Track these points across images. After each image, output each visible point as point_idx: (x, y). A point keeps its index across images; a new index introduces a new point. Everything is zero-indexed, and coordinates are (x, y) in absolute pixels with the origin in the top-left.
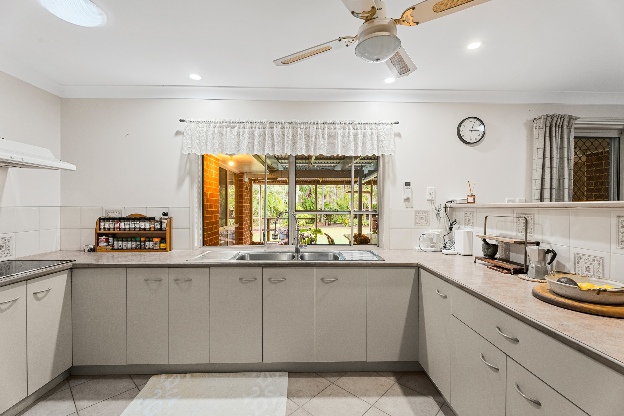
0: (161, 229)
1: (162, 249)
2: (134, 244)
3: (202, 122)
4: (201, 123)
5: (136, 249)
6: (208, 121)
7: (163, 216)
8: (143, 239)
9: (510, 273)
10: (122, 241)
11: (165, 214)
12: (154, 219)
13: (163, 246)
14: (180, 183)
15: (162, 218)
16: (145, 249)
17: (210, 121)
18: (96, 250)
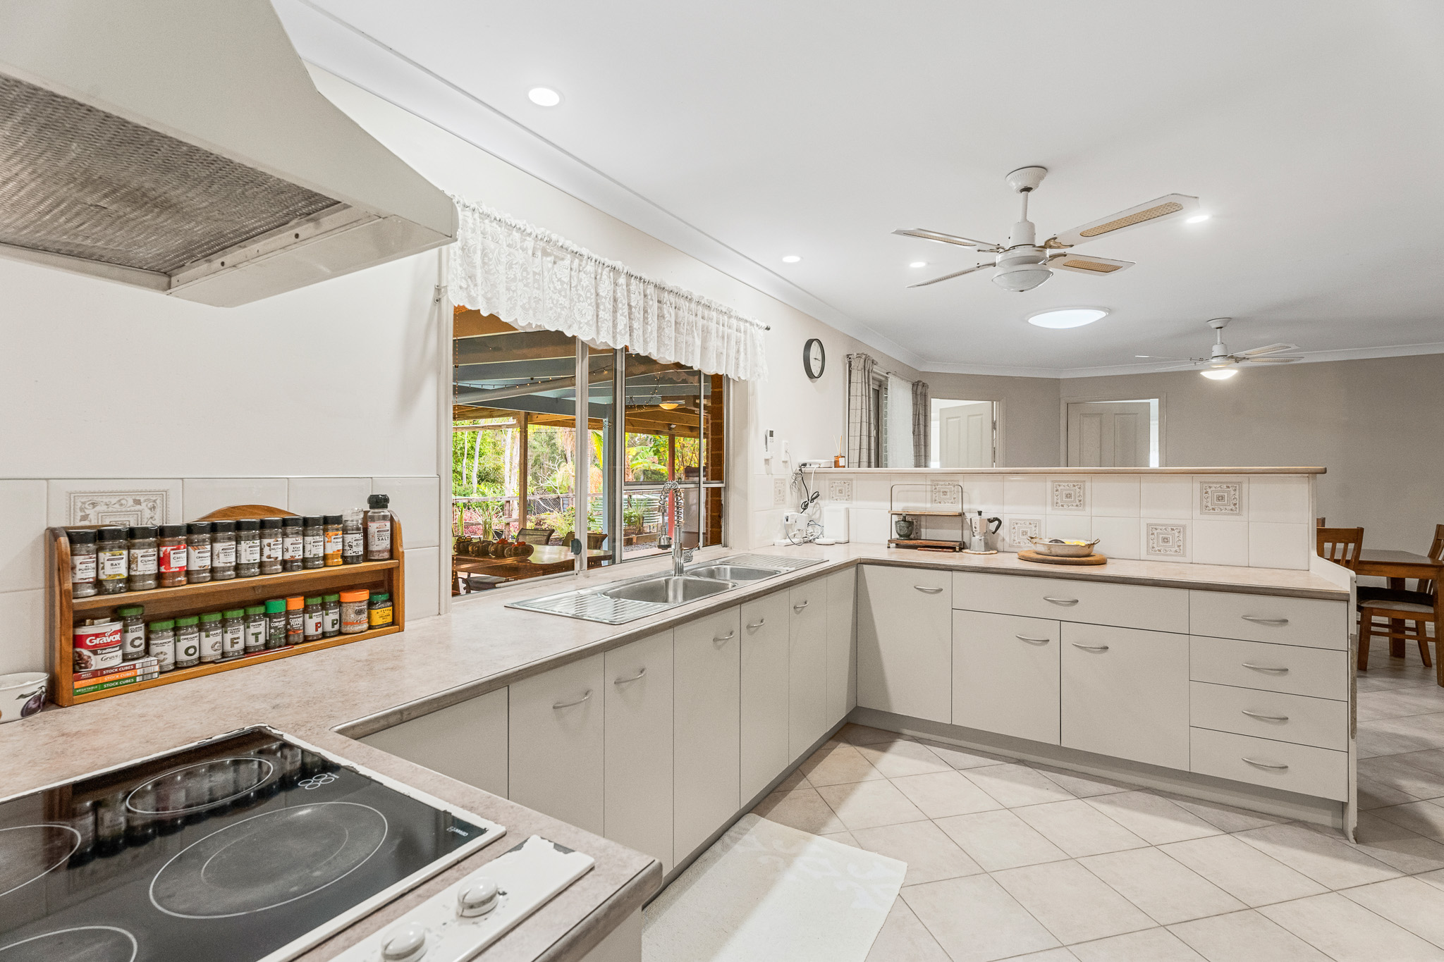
0: (367, 555)
1: (381, 626)
2: (259, 629)
3: (495, 219)
4: (491, 222)
5: (267, 646)
6: (509, 223)
7: (370, 508)
8: (297, 603)
9: (955, 551)
10: (201, 627)
11: (378, 502)
12: (338, 520)
13: (381, 615)
14: (408, 396)
15: (369, 514)
16: (306, 639)
17: (513, 225)
18: (64, 694)
